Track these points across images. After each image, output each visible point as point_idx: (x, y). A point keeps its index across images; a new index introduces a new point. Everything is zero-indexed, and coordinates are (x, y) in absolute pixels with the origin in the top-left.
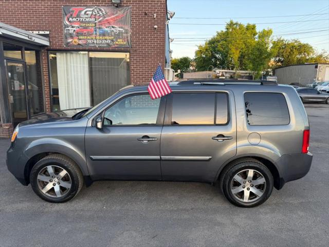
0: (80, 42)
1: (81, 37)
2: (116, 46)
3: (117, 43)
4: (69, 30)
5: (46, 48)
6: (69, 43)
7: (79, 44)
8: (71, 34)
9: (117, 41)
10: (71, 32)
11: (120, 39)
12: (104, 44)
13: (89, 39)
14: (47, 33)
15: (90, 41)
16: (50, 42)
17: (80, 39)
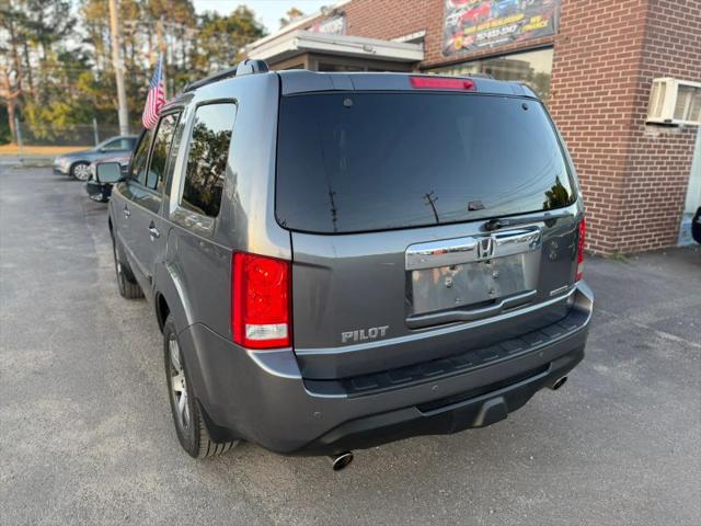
0: (467, 42)
1: (467, 31)
2: (527, 36)
3: (529, 27)
4: (451, 19)
5: (418, 66)
6: (449, 47)
7: (463, 48)
8: (453, 28)
9: (528, 23)
10: (454, 22)
11: (535, 14)
12: (504, 37)
13: (480, 32)
14: (422, 34)
15: (480, 36)
16: (425, 52)
17: (465, 36)
